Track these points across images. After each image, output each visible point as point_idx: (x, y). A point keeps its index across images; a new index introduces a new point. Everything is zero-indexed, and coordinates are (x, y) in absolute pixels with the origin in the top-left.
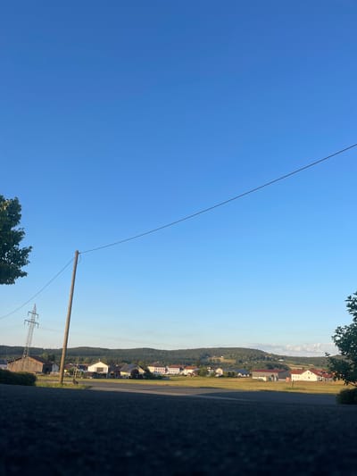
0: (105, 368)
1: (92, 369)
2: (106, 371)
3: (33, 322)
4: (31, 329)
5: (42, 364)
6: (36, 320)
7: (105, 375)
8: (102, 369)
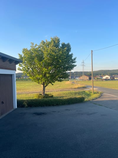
0: (109, 77)
1: (104, 78)
2: (109, 78)
3: (83, 65)
4: (83, 67)
5: (88, 77)
6: (84, 65)
7: (109, 79)
8: (108, 78)
